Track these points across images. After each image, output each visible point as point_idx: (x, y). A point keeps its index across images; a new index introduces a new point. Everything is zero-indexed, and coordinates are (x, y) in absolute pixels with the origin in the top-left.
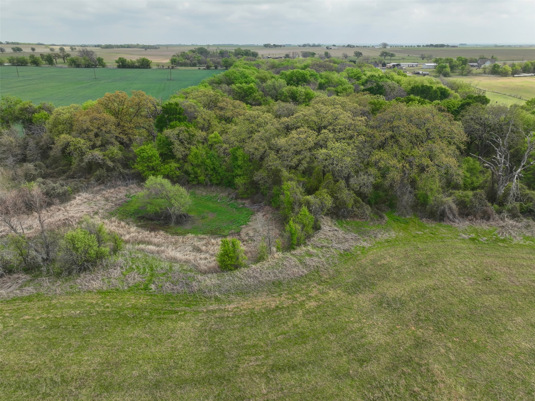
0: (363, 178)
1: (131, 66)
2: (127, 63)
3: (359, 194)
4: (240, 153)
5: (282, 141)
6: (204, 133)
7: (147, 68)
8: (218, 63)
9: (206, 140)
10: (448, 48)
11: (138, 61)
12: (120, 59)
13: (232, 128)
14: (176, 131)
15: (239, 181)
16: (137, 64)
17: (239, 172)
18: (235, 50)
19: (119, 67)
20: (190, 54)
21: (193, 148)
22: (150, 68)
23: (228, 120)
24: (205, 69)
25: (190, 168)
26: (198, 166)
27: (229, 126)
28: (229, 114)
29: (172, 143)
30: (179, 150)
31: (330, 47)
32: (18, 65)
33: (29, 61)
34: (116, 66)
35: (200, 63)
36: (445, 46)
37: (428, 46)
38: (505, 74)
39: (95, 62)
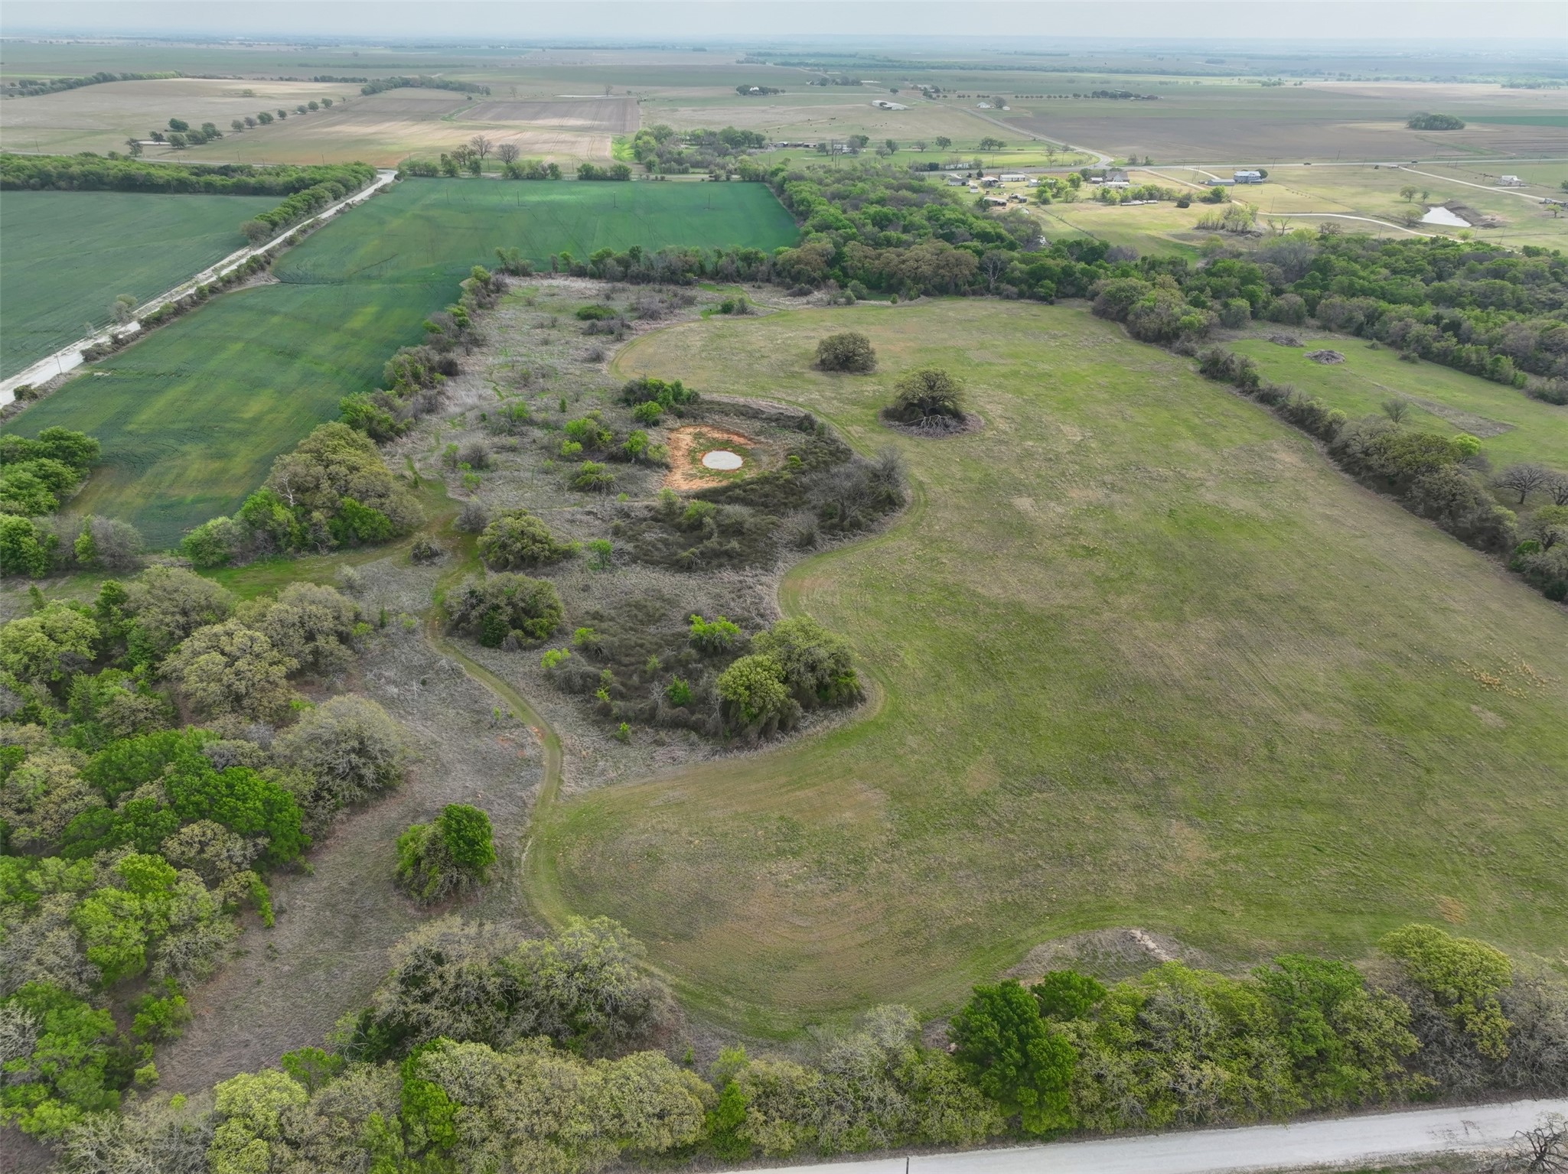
0: (935, 280)
1: (600, 177)
2: (594, 172)
3: (936, 286)
5: (901, 266)
7: (624, 180)
11: (611, 170)
12: (584, 166)
14: (849, 263)
16: (609, 174)
24: (711, 181)
31: (889, 105)
32: (421, 175)
33: (440, 168)
34: (576, 175)
35: (693, 166)
36: (1130, 95)
37: (1097, 95)
38: (1111, 202)
39: (544, 170)
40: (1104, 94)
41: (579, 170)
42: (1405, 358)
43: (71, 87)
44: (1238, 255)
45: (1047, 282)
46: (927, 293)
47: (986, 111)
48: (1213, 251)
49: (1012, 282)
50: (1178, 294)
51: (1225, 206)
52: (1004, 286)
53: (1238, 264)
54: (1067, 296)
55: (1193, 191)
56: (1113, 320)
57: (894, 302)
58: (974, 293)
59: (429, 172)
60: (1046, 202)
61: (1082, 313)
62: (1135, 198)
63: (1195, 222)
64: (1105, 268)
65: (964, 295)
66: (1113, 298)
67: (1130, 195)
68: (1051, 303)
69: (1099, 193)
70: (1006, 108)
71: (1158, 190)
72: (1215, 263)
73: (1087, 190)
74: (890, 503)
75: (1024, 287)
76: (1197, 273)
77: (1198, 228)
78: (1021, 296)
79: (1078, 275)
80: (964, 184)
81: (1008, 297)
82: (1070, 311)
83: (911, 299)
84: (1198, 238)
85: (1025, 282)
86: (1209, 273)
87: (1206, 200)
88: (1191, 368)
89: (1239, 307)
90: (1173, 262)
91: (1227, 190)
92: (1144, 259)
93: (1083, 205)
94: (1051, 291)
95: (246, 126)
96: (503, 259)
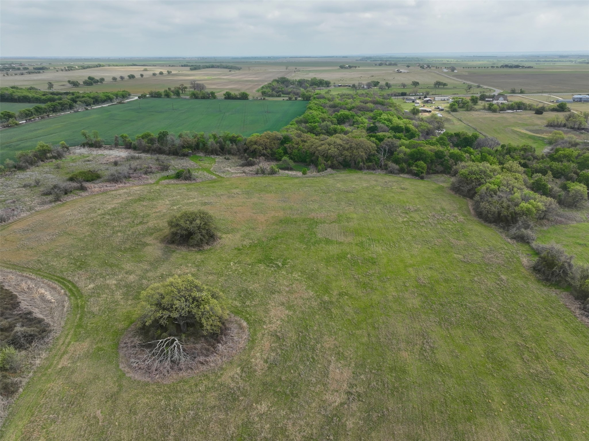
0: (340, 158)
1: (235, 98)
2: (231, 96)
3: (340, 162)
4: (308, 151)
5: (319, 148)
6: (297, 146)
7: (245, 99)
8: (298, 94)
9: (298, 148)
11: (240, 94)
12: (227, 92)
13: (306, 144)
14: (289, 145)
15: (308, 160)
16: (239, 96)
17: (308, 157)
19: (226, 98)
20: (275, 84)
21: (294, 150)
22: (248, 99)
23: (305, 142)
24: (287, 100)
25: (293, 156)
26: (295, 156)
27: (305, 143)
28: (305, 139)
29: (287, 149)
30: (289, 151)
31: (401, 70)
32: (155, 97)
33: (163, 94)
34: (223, 97)
35: (283, 94)
36: (520, 66)
37: (502, 67)
38: (494, 111)
39: (209, 94)
40: (506, 66)
41: (224, 95)
43: (84, 68)
44: (575, 145)
45: (421, 163)
46: (333, 167)
47: (446, 73)
48: (556, 141)
49: (397, 161)
50: (522, 177)
51: (567, 113)
52: (391, 164)
53: (575, 152)
54: (436, 172)
55: (546, 105)
56: (465, 196)
57: (304, 173)
58: (369, 168)
59: (158, 95)
60: (455, 110)
61: (441, 189)
62: (509, 109)
63: (545, 122)
64: (471, 153)
65: (360, 169)
66: (466, 180)
67: (505, 107)
68: (422, 178)
69: (487, 106)
71: (523, 104)
72: (557, 151)
73: (481, 104)
75: (404, 165)
76: (543, 158)
77: (547, 126)
78: (402, 171)
79: (447, 158)
80: (413, 102)
81: (392, 172)
82: (434, 186)
83: (319, 171)
84: (546, 132)
85: (406, 161)
86: (552, 157)
87: (554, 110)
88: (525, 260)
89: (577, 192)
90: (525, 149)
91: (568, 106)
92: (503, 146)
93: (476, 113)
94: (423, 169)
95: (119, 79)
96: (86, 138)
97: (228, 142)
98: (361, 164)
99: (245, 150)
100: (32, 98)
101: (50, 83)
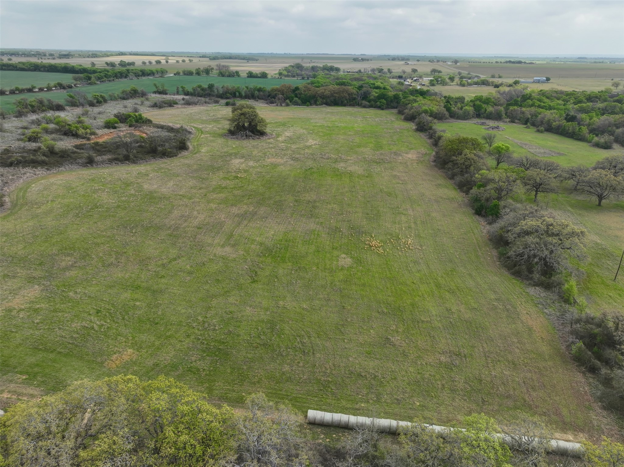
0: (332, 98)
1: (256, 77)
2: (253, 74)
3: (331, 101)
5: (318, 92)
7: (265, 78)
8: (310, 76)
9: (304, 93)
10: (525, 65)
11: (260, 73)
12: (249, 72)
16: (259, 75)
18: (323, 65)
19: (248, 77)
20: (290, 68)
21: (302, 95)
24: (301, 79)
26: (302, 98)
29: (297, 94)
30: (298, 96)
33: (195, 72)
34: (246, 76)
35: (297, 75)
36: (522, 62)
39: (234, 73)
40: (510, 62)
41: (247, 74)
42: (538, 131)
45: (383, 100)
46: (326, 104)
49: (369, 101)
52: (364, 102)
58: (350, 104)
59: (190, 73)
67: (472, 83)
68: (382, 109)
70: (458, 64)
74: (183, 147)
75: (373, 103)
78: (371, 106)
80: (405, 81)
81: (365, 107)
85: (374, 100)
87: (508, 85)
93: (449, 87)
94: (384, 104)
95: (148, 64)
96: (157, 87)
97: (256, 92)
98: (346, 102)
99: (269, 96)
100: (90, 70)
101: (93, 63)
